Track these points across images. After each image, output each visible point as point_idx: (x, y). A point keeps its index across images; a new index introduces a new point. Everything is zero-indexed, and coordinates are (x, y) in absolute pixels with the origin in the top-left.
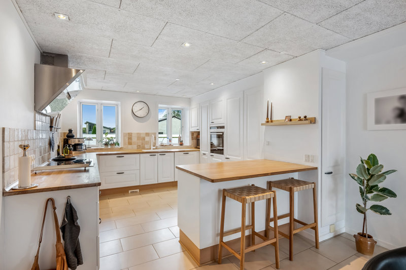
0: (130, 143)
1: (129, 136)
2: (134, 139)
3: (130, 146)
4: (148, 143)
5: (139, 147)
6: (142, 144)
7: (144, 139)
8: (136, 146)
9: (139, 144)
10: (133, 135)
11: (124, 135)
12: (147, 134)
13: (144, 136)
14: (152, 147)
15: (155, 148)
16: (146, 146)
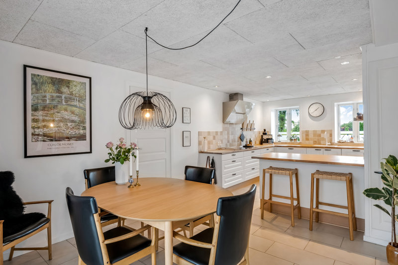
0: (307, 139)
1: (307, 133)
2: (311, 136)
3: (307, 142)
4: (324, 139)
5: (315, 142)
6: (318, 140)
7: (320, 135)
8: (312, 141)
9: (315, 140)
10: (310, 132)
11: (303, 132)
12: (323, 131)
13: (320, 133)
14: (327, 143)
15: (330, 144)
16: (322, 142)
